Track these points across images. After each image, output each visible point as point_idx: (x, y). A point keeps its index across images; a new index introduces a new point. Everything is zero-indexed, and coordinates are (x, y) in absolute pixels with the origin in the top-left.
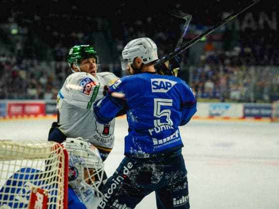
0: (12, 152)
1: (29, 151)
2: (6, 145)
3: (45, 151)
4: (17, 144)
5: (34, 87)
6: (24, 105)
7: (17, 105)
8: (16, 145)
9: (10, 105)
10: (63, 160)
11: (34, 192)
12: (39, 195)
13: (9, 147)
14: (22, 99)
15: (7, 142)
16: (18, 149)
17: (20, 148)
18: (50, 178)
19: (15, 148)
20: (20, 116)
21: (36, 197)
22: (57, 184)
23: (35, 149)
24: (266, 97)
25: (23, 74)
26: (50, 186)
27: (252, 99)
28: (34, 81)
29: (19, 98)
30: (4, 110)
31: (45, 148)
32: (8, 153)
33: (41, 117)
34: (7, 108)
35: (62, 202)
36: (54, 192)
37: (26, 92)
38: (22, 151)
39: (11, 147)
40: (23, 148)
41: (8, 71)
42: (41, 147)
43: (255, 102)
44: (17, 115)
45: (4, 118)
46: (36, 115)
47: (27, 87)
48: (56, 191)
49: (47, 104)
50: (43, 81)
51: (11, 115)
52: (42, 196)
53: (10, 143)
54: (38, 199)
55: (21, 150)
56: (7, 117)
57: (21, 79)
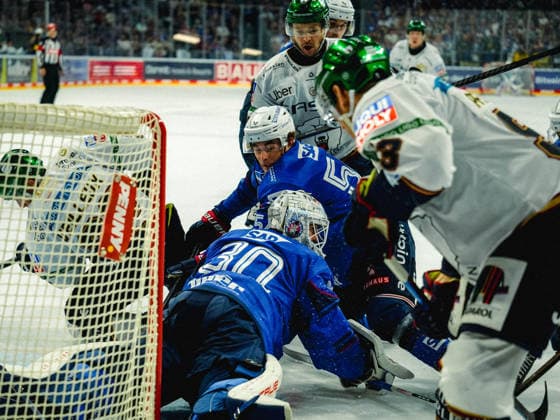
0: (84, 121)
1: (110, 121)
2: (75, 111)
3: (132, 123)
4: (91, 110)
5: (127, 37)
6: (113, 65)
7: (103, 64)
8: (90, 113)
9: (93, 64)
10: (159, 137)
11: (117, 181)
12: (124, 186)
13: (80, 115)
14: (109, 55)
15: (77, 108)
16: (93, 118)
17: (96, 116)
18: (139, 162)
19: (89, 117)
20: (107, 82)
21: (120, 188)
22: (150, 172)
23: (117, 118)
24: (476, 58)
25: (110, 17)
26: (140, 174)
27: (454, 61)
28: (128, 29)
29: (105, 55)
30: (84, 70)
31: (132, 118)
32: (79, 123)
33: (137, 82)
34: (88, 69)
35: (157, 197)
36: (146, 183)
37: (116, 44)
38: (98, 121)
39: (82, 114)
40: (100, 117)
41: (90, 12)
42: (126, 116)
43: (458, 64)
44: (102, 79)
45: (85, 82)
46: (130, 79)
47: (117, 38)
48: (149, 182)
49: (147, 63)
50: (141, 28)
51: (94, 78)
52: (128, 188)
53: (81, 109)
54: (123, 190)
55: (97, 119)
56: (89, 82)
57: (108, 25)
